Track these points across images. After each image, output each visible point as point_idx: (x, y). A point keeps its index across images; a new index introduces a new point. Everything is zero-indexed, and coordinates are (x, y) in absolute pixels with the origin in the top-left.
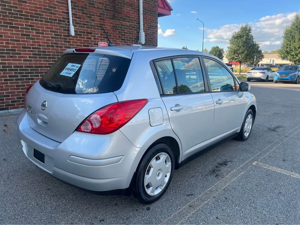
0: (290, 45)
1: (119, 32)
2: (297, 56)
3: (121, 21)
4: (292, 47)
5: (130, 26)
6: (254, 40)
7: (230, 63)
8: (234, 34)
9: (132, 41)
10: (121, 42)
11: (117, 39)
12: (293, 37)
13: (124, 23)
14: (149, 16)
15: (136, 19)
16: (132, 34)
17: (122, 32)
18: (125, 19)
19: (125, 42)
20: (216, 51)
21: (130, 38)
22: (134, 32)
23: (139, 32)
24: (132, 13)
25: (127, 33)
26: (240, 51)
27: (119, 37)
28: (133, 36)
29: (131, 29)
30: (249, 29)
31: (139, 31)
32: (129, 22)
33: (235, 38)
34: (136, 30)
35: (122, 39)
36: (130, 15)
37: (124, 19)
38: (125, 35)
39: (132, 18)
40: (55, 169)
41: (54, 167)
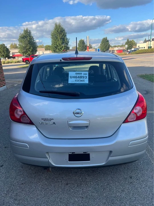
0: (57, 43)
2: (61, 49)
4: (58, 44)
6: (34, 39)
7: (14, 56)
8: (21, 35)
12: (57, 38)
20: (3, 48)
26: (28, 47)
30: (30, 32)
33: (22, 38)
40: (110, 158)
41: (110, 157)
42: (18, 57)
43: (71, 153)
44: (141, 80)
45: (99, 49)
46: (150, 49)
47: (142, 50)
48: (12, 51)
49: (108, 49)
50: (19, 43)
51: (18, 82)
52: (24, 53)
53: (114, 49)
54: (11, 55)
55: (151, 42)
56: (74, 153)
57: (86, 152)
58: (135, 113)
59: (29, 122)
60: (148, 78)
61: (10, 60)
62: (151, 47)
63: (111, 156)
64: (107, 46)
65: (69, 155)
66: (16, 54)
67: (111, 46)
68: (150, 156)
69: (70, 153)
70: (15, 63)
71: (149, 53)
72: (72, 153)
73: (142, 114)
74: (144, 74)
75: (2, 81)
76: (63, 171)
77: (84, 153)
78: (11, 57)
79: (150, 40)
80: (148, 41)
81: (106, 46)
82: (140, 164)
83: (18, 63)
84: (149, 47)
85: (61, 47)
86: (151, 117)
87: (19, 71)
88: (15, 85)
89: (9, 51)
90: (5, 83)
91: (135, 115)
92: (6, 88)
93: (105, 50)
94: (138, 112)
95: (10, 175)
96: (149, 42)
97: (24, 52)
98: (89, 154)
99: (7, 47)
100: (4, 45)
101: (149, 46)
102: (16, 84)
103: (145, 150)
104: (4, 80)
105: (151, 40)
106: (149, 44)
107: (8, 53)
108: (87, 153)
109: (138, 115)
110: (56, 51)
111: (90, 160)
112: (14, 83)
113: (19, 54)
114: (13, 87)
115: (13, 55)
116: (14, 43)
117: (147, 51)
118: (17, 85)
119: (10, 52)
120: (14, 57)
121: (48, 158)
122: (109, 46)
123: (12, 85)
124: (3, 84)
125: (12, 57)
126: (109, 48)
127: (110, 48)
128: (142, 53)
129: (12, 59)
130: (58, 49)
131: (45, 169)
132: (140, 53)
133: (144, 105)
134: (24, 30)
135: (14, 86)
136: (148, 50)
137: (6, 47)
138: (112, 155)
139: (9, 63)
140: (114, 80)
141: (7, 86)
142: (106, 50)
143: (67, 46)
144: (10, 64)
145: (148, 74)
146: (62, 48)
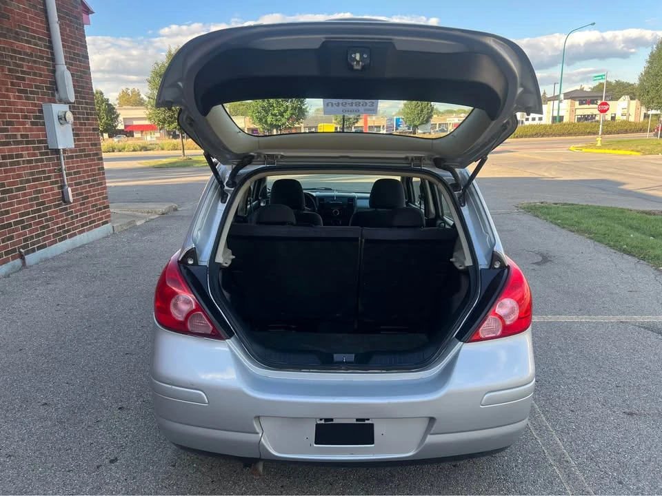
1: (10, 70)
3: (10, 38)
5: (31, 55)
7: (128, 130)
9: (43, 94)
10: (20, 98)
11: (7, 90)
13: (18, 45)
14: (68, 29)
15: (43, 34)
16: (41, 75)
17: (17, 72)
18: (18, 35)
19: (28, 98)
21: (36, 87)
22: (43, 70)
23: (54, 71)
24: (31, 18)
25: (29, 74)
27: (12, 84)
28: (43, 82)
29: (35, 62)
31: (54, 67)
32: (28, 42)
34: (46, 64)
35: (20, 91)
36: (27, 23)
37: (17, 33)
38: (24, 79)
39: (34, 31)
40: (431, 439)
41: (429, 436)
42: (142, 132)
43: (323, 422)
44: (528, 219)
45: (401, 120)
46: (557, 123)
47: (532, 126)
48: (125, 115)
49: (427, 121)
50: (150, 92)
51: (148, 212)
52: (164, 123)
53: (445, 119)
54: (121, 127)
55: (560, 102)
56: (332, 420)
57: (364, 420)
58: (501, 318)
59: (209, 332)
60: (549, 214)
61: (115, 140)
62: (561, 118)
63: (431, 432)
64: (425, 111)
65: (318, 426)
66: (136, 123)
67: (437, 110)
68: (543, 445)
69: (321, 420)
70: (134, 150)
71: (555, 135)
72: (326, 420)
73: (519, 318)
74: (536, 200)
75: (100, 209)
76: (295, 478)
77: (357, 420)
78: (121, 132)
79: (558, 96)
80: (554, 100)
81: (422, 111)
82: (516, 466)
83: (143, 153)
84: (554, 118)
85: (282, 109)
86: (552, 333)
87: (148, 176)
88: (138, 223)
89: (114, 113)
90: (109, 216)
91: (500, 322)
92: (112, 231)
93: (417, 123)
94: (508, 315)
95: (138, 487)
96: (556, 102)
97: (164, 119)
98: (372, 426)
99: (110, 99)
100: (102, 93)
101: (555, 114)
102: (140, 218)
103: (527, 419)
104: (107, 207)
105: (562, 97)
106: (556, 107)
107: (112, 120)
108: (367, 422)
109: (508, 322)
110: (266, 121)
111: (373, 443)
112: (135, 216)
113: (147, 122)
114: (132, 227)
115: (126, 126)
116: (131, 88)
117: (550, 131)
118: (143, 221)
119: (118, 116)
120: (128, 132)
121: (258, 433)
122: (432, 111)
123: (129, 223)
124: (102, 219)
125: (123, 130)
126: (430, 117)
127: (435, 116)
128: (532, 136)
129: (123, 138)
130: (272, 114)
131: (245, 466)
132: (526, 136)
133: (523, 296)
134: (170, 52)
135: (135, 226)
136: (551, 127)
137: (108, 100)
138: (434, 428)
139: (113, 151)
140: (445, 222)
141: (115, 225)
142: (422, 123)
143: (300, 108)
144: (116, 154)
145: (548, 201)
146: (285, 111)
